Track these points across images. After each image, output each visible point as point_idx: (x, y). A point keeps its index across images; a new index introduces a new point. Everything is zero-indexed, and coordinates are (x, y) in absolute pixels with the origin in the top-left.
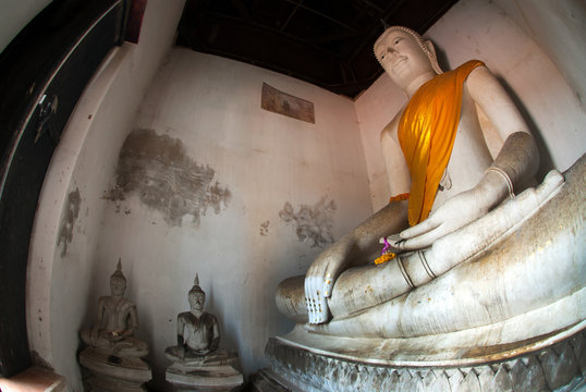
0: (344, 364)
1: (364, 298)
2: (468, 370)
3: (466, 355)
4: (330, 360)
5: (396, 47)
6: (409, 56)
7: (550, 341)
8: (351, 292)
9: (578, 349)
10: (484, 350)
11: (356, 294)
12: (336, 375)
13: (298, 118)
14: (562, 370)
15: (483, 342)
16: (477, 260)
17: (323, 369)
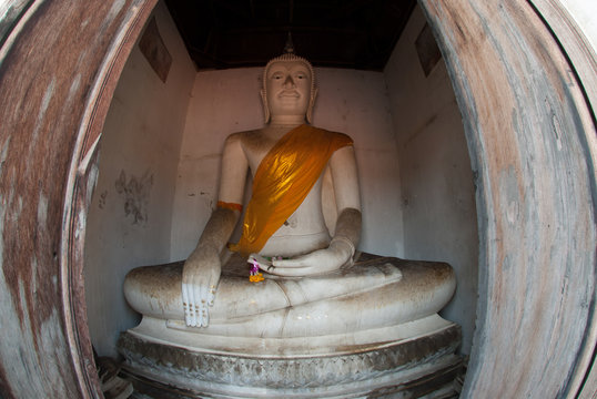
0: (242, 361)
1: (246, 309)
2: (345, 358)
3: (338, 350)
4: (224, 359)
5: (296, 80)
6: (302, 96)
7: (387, 345)
8: (235, 303)
9: (406, 351)
10: (348, 348)
11: (239, 305)
12: (238, 369)
13: (156, 71)
14: (400, 359)
15: (344, 342)
16: (343, 300)
17: (220, 366)
